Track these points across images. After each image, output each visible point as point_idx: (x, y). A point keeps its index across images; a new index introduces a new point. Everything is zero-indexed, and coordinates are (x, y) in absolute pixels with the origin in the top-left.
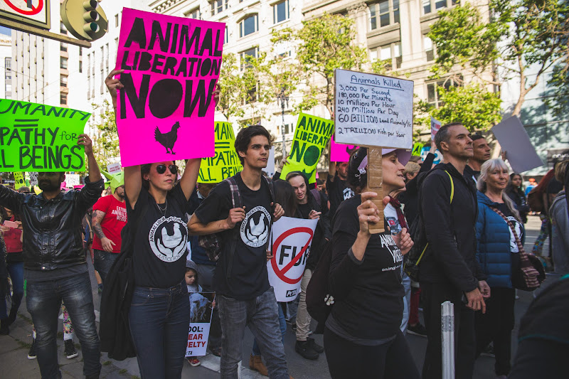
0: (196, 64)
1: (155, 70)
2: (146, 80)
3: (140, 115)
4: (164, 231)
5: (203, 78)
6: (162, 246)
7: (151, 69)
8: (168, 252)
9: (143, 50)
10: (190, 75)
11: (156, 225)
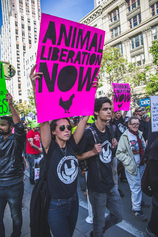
0: (86, 56)
1: (61, 60)
2: (56, 66)
3: (51, 90)
4: (66, 166)
5: (90, 66)
6: (64, 175)
7: (59, 59)
8: (68, 178)
9: (54, 46)
10: (83, 63)
11: (61, 162)
